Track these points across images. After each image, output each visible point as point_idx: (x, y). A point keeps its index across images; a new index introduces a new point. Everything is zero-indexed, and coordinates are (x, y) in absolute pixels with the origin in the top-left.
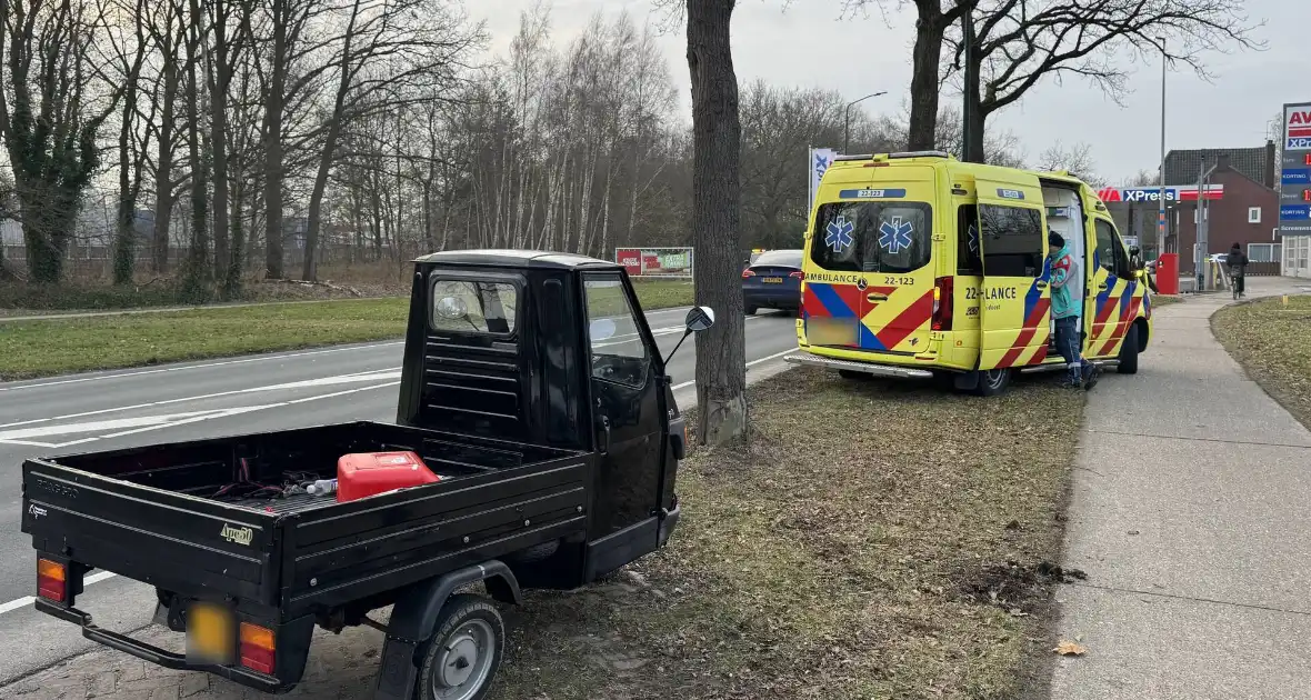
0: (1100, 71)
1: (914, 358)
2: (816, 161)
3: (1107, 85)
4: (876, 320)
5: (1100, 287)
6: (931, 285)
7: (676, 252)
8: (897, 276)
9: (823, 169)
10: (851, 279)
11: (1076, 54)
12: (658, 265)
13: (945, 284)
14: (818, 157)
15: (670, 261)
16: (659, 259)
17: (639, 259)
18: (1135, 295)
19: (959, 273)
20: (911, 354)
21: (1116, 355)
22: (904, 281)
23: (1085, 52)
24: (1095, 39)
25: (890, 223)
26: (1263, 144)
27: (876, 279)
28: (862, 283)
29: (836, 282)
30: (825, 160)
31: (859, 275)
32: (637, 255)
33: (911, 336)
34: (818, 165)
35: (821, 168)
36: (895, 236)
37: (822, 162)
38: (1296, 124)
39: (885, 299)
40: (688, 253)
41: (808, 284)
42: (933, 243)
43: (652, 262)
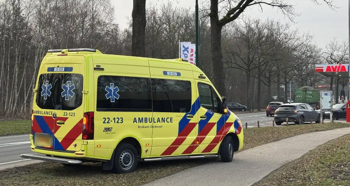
1: (75, 154)
2: (182, 49)
4: (60, 134)
5: (201, 117)
6: (82, 116)
8: (68, 112)
9: (187, 53)
10: (50, 113)
13: (90, 116)
14: (184, 46)
18: (228, 121)
19: (97, 110)
20: (73, 152)
21: (216, 152)
22: (71, 114)
25: (66, 85)
27: (60, 113)
28: (55, 115)
29: (44, 115)
30: (188, 48)
31: (54, 111)
33: (74, 143)
34: (184, 51)
35: (186, 52)
36: (68, 91)
37: (186, 49)
39: (64, 124)
41: (35, 116)
42: (83, 95)
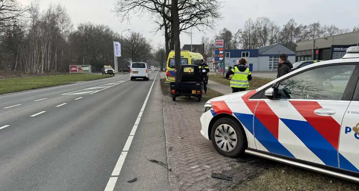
0: (188, 32)
3: (189, 35)
7: (86, 66)
11: (185, 29)
12: (81, 70)
15: (85, 69)
16: (82, 68)
17: (76, 68)
23: (186, 29)
24: (188, 27)
26: (202, 44)
32: (76, 67)
36: (182, 63)
37: (117, 45)
38: (217, 43)
40: (90, 66)
41: (168, 71)
43: (80, 69)
